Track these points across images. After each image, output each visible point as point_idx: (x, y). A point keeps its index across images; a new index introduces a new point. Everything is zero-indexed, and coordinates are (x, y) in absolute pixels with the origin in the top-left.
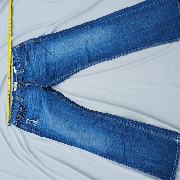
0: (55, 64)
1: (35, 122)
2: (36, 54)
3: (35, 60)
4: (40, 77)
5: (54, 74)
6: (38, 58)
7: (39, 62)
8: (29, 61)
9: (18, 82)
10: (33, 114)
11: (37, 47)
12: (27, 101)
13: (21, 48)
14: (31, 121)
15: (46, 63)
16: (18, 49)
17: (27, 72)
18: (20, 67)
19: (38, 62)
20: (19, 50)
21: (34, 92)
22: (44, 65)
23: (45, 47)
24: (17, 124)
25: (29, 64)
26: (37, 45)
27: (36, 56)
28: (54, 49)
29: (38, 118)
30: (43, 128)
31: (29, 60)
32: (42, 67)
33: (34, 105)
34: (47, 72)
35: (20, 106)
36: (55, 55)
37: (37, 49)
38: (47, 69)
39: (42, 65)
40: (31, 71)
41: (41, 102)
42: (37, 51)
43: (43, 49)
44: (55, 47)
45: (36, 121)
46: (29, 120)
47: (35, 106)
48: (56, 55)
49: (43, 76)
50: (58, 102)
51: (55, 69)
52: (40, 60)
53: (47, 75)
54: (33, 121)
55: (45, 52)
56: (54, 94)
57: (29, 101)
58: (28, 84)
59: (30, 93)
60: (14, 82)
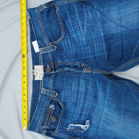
0: (122, 36)
1: (82, 126)
2: (86, 21)
3: (83, 31)
4: (95, 57)
5: (122, 53)
6: (90, 28)
7: (92, 34)
8: (68, 33)
9: (44, 66)
10: (81, 115)
11: (85, 9)
12: (68, 97)
13: (49, 11)
14: (75, 125)
15: (105, 36)
16: (42, 13)
17: (63, 49)
18: (46, 41)
19: (90, 34)
20: (45, 14)
21: (82, 82)
22: (103, 38)
23: (102, 10)
24: (45, 131)
25: (68, 37)
26: (84, 6)
27: (86, 24)
28: (120, 13)
29: (88, 121)
30: (100, 134)
31: (67, 30)
32: (99, 42)
33: (82, 101)
34: (109, 50)
35: (50, 104)
36: (120, 23)
37: (85, 13)
38: (108, 45)
39: (98, 38)
40: (73, 49)
41: (96, 97)
42: (86, 16)
43: (98, 13)
44: (122, 11)
45: (85, 125)
46: (72, 125)
47: (84, 103)
48: (124, 23)
49: (101, 56)
50: (132, 96)
51: (122, 45)
52: (93, 31)
53: (109, 55)
54: (80, 125)
55: (102, 17)
56: (127, 85)
57: (71, 96)
58: (67, 69)
59: (73, 84)
60: (35, 66)
